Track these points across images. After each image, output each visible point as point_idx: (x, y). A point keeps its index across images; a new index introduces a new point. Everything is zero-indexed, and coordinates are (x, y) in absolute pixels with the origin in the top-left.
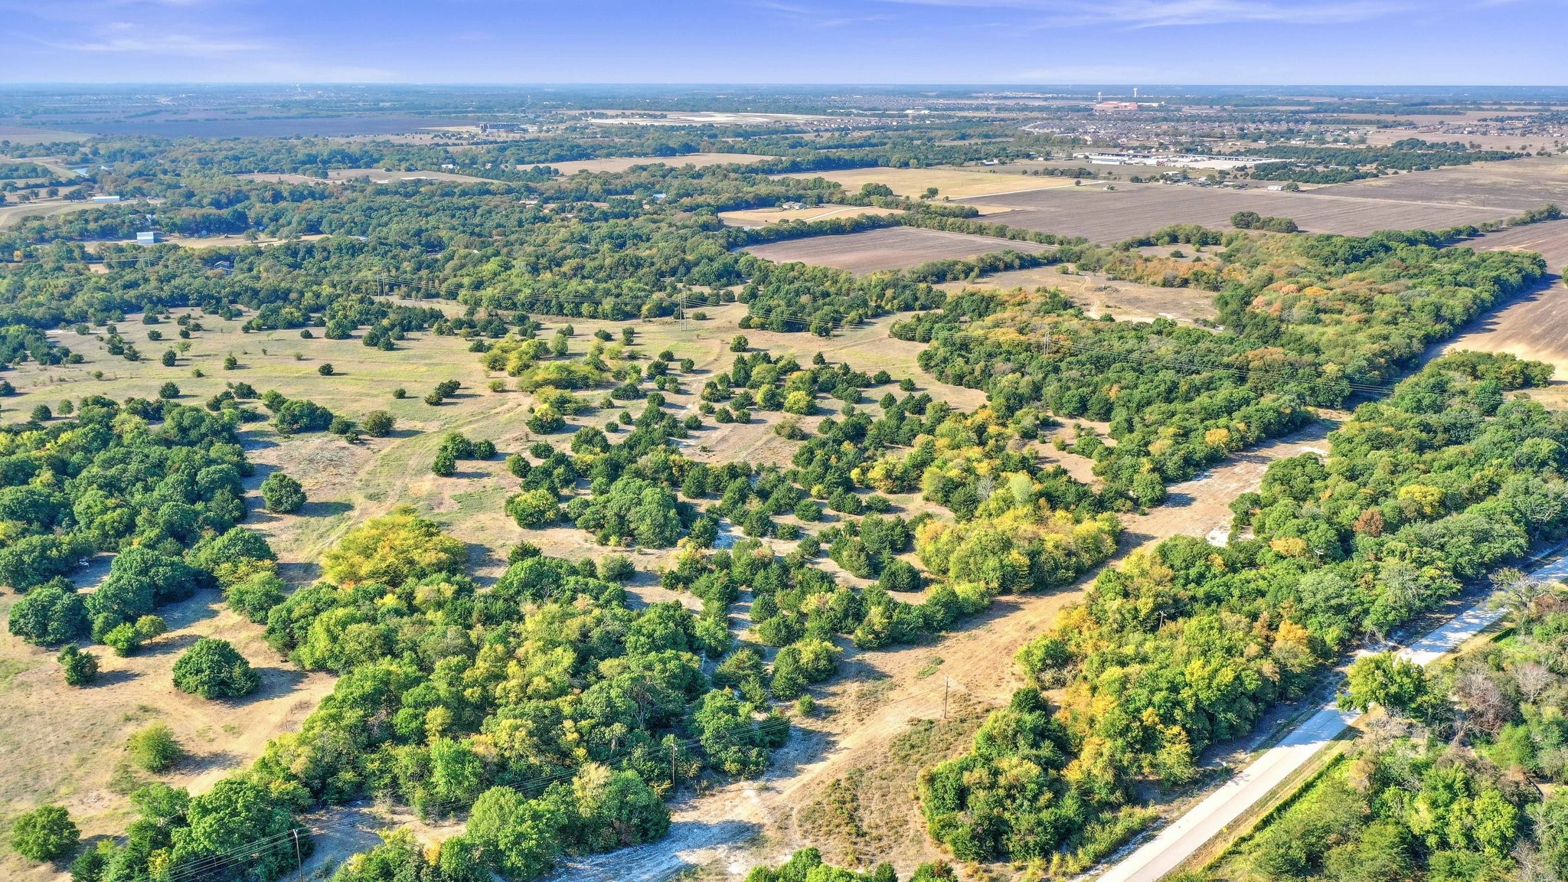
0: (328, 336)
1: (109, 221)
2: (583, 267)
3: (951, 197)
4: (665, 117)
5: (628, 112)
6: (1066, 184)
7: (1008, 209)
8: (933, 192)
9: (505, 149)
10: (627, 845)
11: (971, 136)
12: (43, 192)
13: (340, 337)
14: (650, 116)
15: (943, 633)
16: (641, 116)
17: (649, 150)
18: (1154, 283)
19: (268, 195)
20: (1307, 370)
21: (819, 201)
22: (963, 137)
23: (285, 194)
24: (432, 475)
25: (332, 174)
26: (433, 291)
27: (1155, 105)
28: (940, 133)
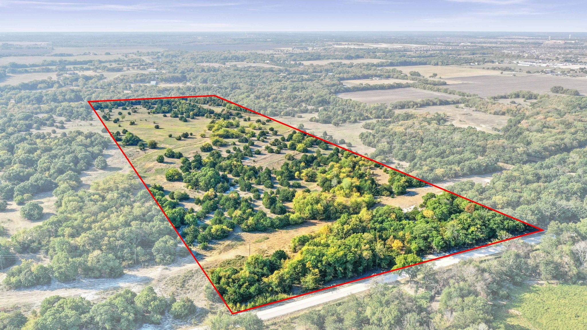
0: (171, 116)
1: (144, 77)
2: (277, 98)
3: (442, 77)
4: (363, 45)
5: (350, 43)
6: (497, 73)
7: (461, 82)
8: (435, 75)
9: (292, 56)
10: (104, 278)
11: (476, 54)
12: (136, 68)
13: (174, 117)
14: (357, 44)
15: (277, 229)
16: (355, 45)
17: (343, 57)
18: (490, 113)
19: (200, 70)
20: (509, 149)
21: (388, 77)
22: (473, 54)
23: (206, 70)
24: (156, 162)
25: (226, 63)
26: (220, 104)
27: (573, 42)
28: (464, 52)
